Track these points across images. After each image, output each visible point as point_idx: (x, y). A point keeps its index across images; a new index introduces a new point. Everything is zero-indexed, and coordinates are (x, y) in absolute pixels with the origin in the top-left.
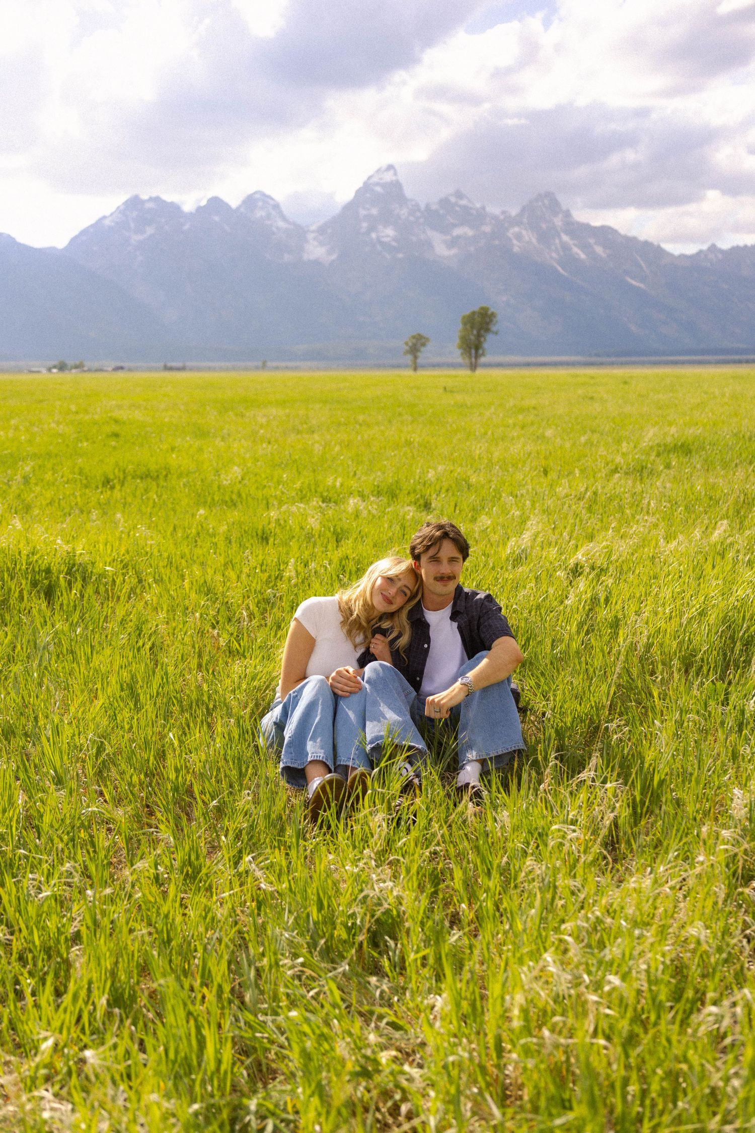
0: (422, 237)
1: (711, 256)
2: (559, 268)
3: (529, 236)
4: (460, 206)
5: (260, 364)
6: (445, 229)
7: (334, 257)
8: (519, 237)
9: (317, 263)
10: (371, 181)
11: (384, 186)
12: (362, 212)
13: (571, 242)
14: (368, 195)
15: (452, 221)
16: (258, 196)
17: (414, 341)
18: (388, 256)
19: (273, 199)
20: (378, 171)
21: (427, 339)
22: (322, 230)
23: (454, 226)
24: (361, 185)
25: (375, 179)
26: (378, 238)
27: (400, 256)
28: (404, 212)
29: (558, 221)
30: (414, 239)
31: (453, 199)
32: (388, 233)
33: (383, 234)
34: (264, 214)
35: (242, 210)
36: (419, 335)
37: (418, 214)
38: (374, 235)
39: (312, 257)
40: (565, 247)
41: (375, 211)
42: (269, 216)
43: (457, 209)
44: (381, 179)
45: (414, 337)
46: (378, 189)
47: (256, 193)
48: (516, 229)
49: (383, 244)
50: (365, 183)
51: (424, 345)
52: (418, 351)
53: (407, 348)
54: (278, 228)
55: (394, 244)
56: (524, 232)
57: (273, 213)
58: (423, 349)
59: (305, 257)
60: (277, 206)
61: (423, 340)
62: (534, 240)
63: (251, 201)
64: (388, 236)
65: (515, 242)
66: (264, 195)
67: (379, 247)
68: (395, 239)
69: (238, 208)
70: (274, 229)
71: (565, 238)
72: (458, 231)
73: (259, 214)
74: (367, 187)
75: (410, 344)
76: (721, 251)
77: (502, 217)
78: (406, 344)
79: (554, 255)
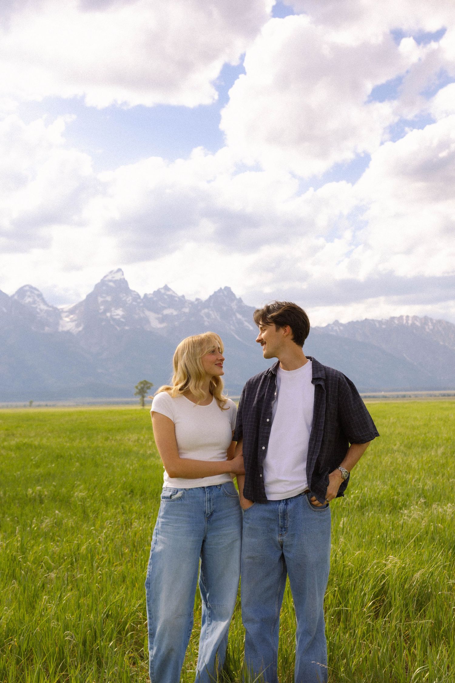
0: (142, 315)
1: (336, 328)
2: (236, 337)
3: (214, 315)
4: (167, 295)
5: (28, 403)
6: (157, 311)
7: (80, 329)
8: (208, 315)
9: (68, 332)
10: (106, 279)
11: (115, 282)
12: (100, 299)
13: (243, 319)
14: (104, 288)
15: (163, 305)
16: (27, 288)
17: (142, 385)
18: (118, 329)
19: (37, 290)
20: (111, 272)
21: (151, 384)
22: (71, 312)
23: (165, 308)
24: (99, 281)
25: (110, 277)
26: (111, 316)
27: (127, 328)
28: (129, 299)
29: (234, 305)
30: (137, 317)
31: (163, 291)
32: (119, 313)
33: (115, 314)
34: (30, 300)
35: (16, 297)
36: (145, 381)
37: (139, 300)
38: (108, 314)
39: (65, 329)
40: (240, 322)
41: (109, 299)
42: (34, 302)
43: (166, 297)
44: (113, 277)
45: (141, 383)
46: (111, 284)
47: (25, 286)
48: (206, 310)
49: (114, 320)
50: (102, 280)
51: (149, 388)
52: (145, 392)
53: (137, 391)
54: (41, 310)
55: (122, 320)
56: (211, 312)
57: (38, 300)
58: (148, 391)
59: (60, 329)
60: (40, 295)
61: (148, 385)
62: (218, 318)
63: (22, 292)
64: (117, 315)
65: (206, 319)
66: (31, 287)
67: (112, 322)
68: (123, 317)
69: (13, 296)
70: (38, 310)
71: (239, 316)
72: (167, 312)
73: (28, 300)
74: (103, 283)
75: (139, 388)
76: (342, 325)
77: (196, 303)
78: (137, 387)
79: (232, 327)
